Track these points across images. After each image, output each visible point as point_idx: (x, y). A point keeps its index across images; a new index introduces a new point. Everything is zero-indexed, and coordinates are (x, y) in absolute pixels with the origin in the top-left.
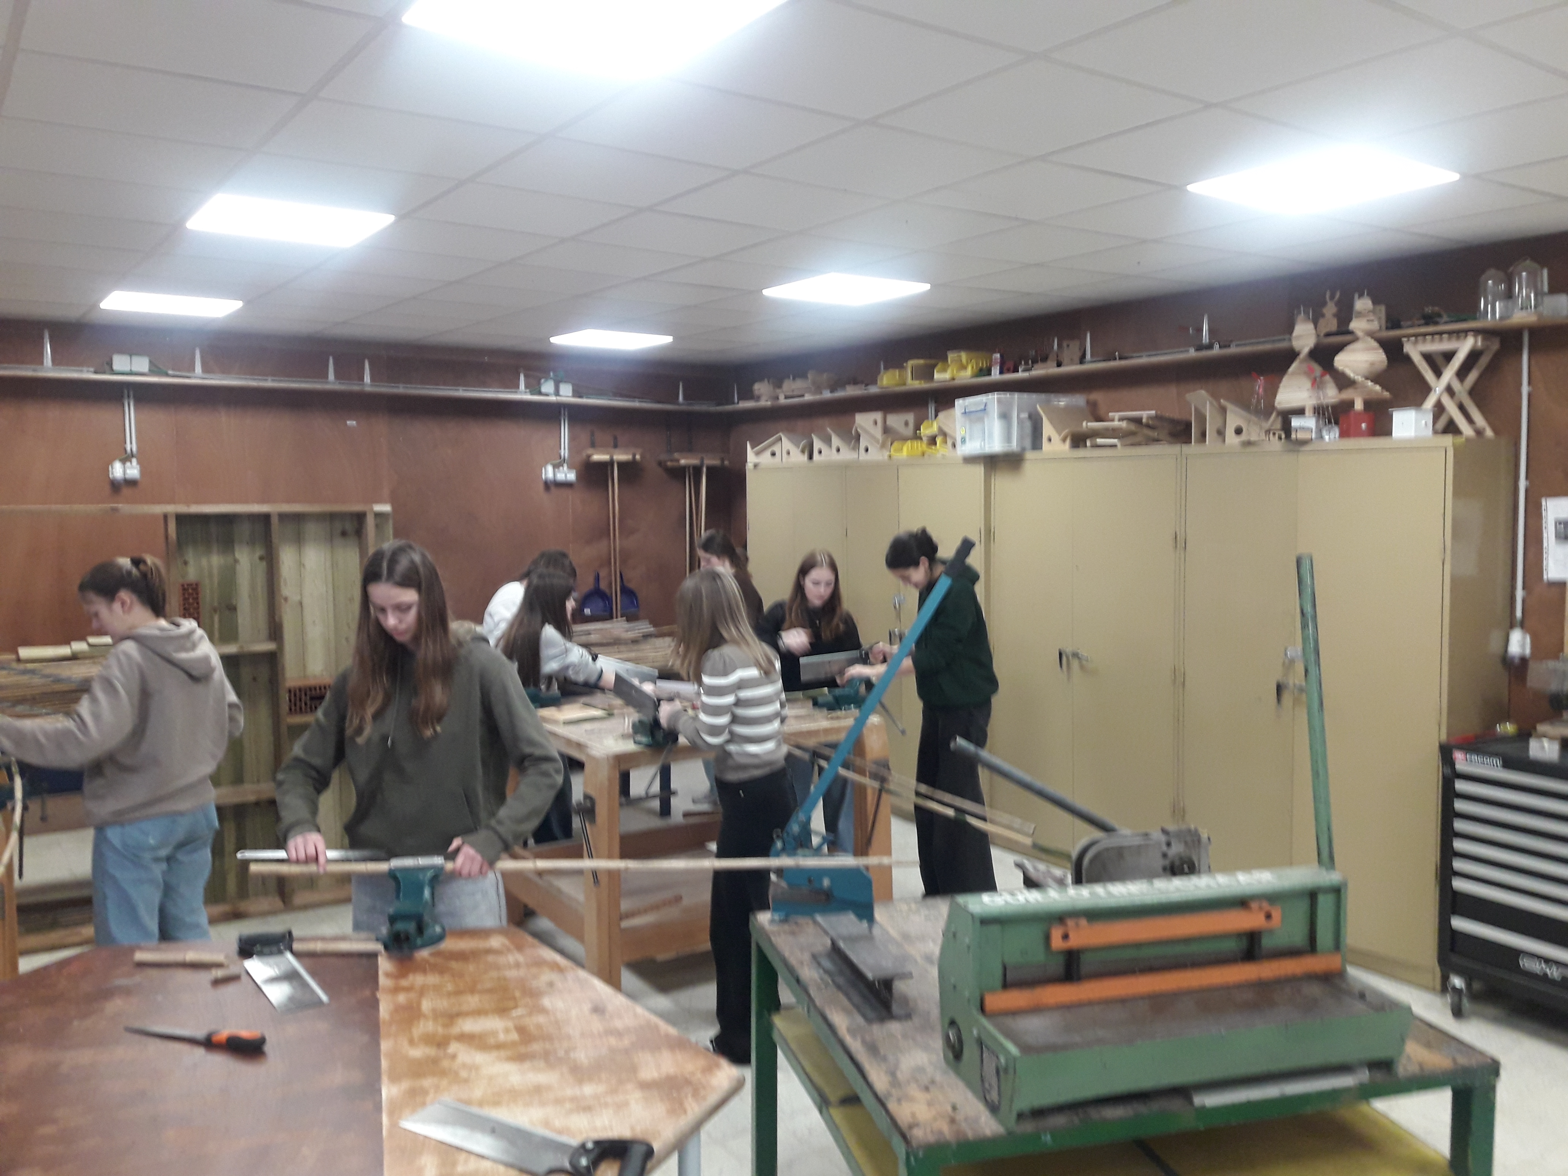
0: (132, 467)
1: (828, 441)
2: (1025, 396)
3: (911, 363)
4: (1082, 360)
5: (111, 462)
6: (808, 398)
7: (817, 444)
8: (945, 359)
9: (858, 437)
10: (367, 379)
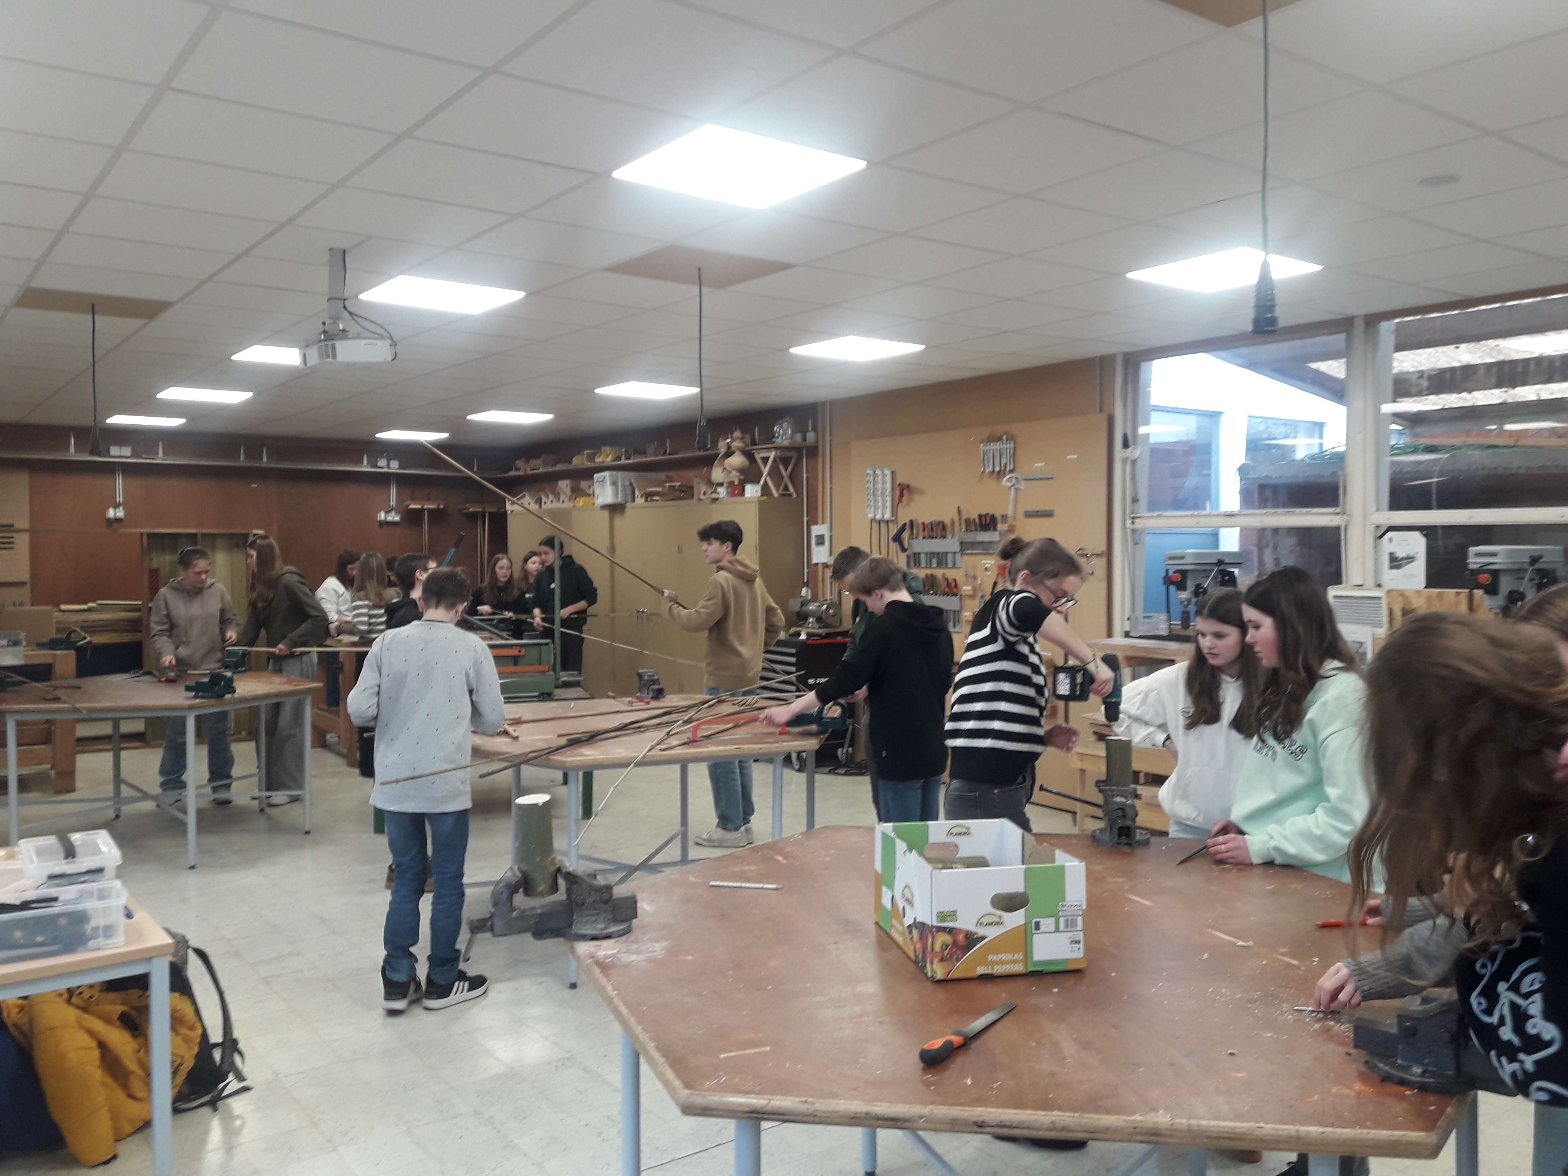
0: (119, 512)
1: (547, 497)
2: (626, 473)
3: (586, 452)
4: (665, 453)
5: (107, 508)
6: (541, 470)
7: (544, 499)
8: (600, 449)
9: (559, 494)
10: (265, 459)
